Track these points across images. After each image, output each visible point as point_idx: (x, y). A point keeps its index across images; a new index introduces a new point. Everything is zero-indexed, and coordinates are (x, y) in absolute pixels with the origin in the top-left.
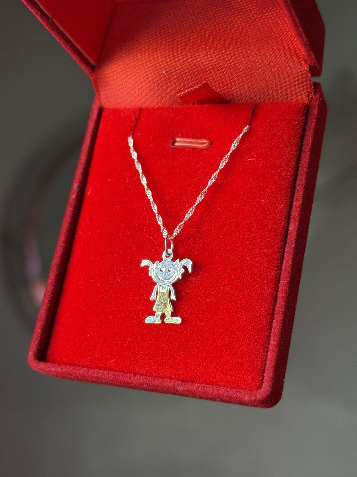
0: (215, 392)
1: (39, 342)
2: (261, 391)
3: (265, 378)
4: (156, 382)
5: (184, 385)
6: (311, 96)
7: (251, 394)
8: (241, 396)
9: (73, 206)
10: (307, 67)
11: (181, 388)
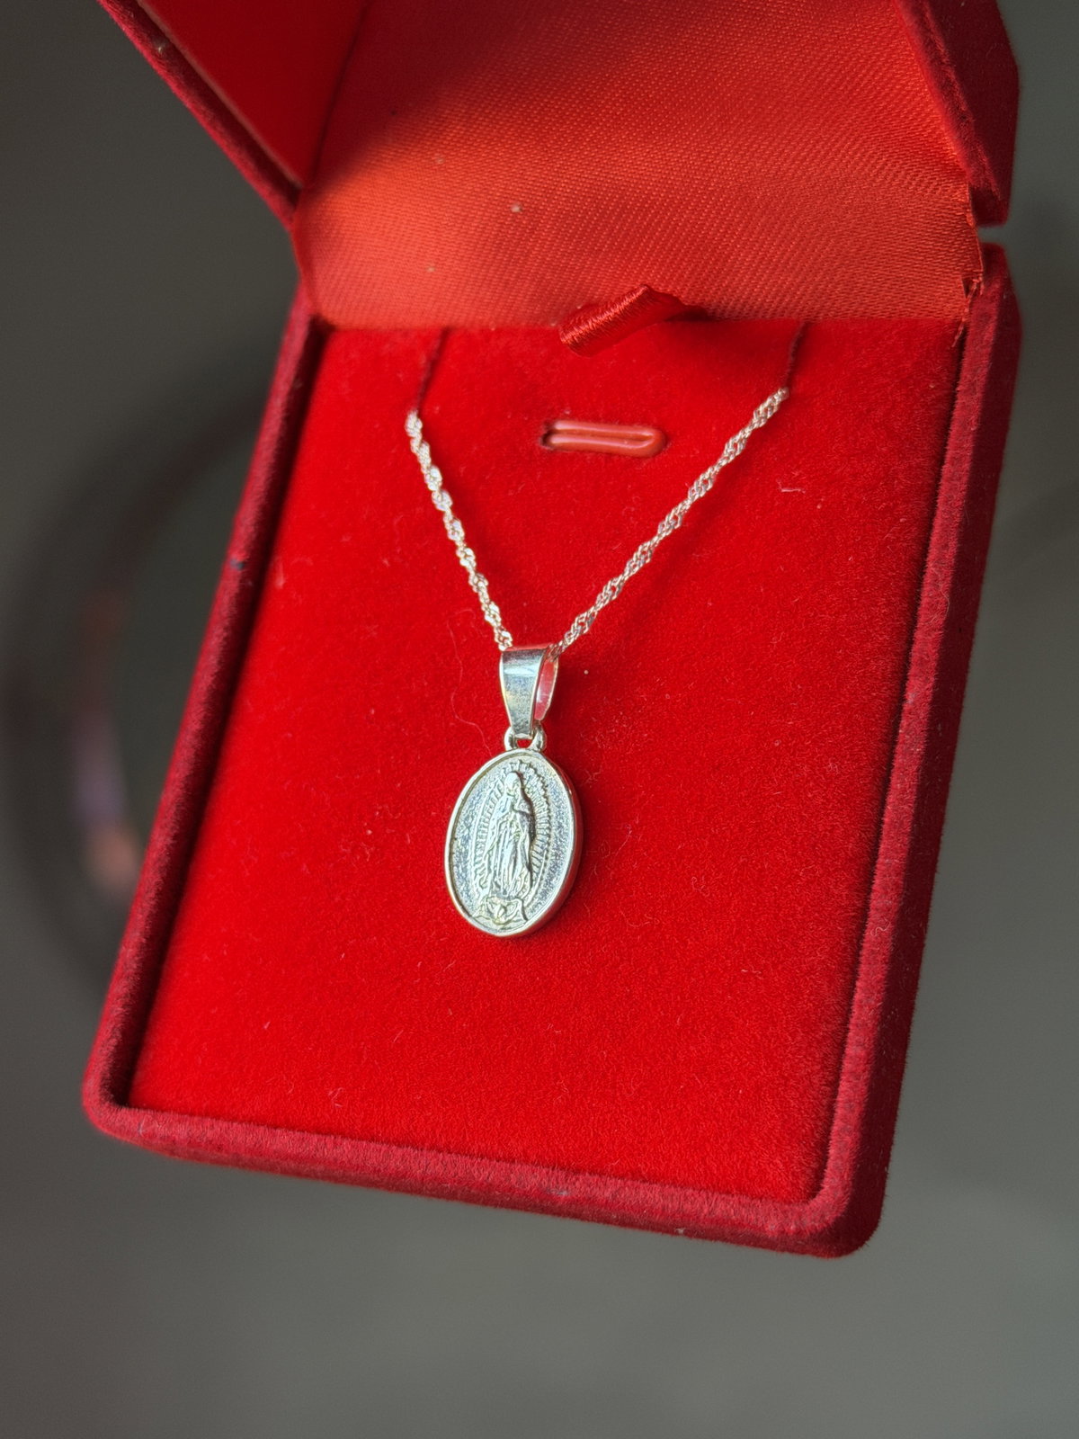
0: (672, 1205)
1: (116, 1047)
2: (817, 1201)
3: (830, 1164)
4: (486, 1172)
5: (574, 1184)
6: (974, 287)
7: (785, 1212)
8: (753, 1217)
9: (227, 624)
10: (962, 195)
11: (564, 1193)
